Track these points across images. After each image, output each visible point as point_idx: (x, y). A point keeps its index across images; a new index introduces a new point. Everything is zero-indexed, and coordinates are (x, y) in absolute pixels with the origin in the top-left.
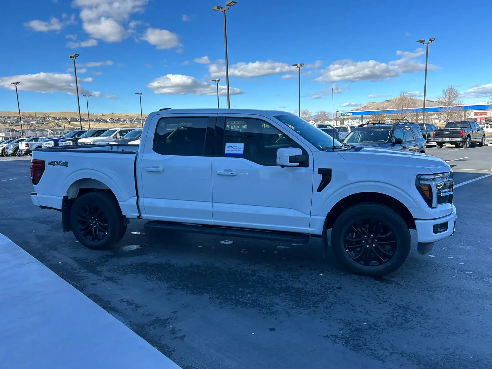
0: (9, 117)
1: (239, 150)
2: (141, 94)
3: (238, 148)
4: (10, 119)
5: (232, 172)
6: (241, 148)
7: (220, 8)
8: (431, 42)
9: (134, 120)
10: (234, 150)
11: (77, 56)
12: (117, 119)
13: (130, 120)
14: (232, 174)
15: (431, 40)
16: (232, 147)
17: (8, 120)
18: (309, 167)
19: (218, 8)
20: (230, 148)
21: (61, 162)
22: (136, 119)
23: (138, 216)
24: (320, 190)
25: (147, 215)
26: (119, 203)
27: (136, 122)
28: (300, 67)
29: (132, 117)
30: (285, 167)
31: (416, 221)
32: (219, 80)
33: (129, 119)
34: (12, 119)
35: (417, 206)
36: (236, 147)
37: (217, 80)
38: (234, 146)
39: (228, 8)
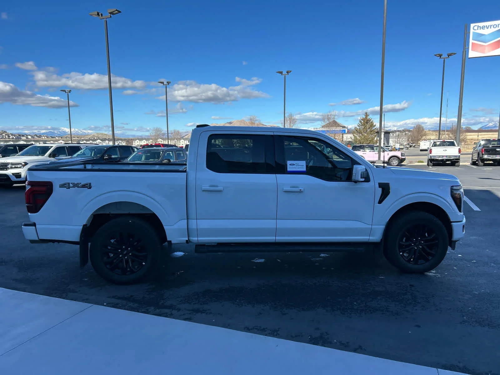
1: (301, 167)
3: (300, 166)
5: (300, 189)
6: (303, 166)
7: (100, 15)
8: (288, 74)
10: (296, 167)
14: (300, 190)
15: (288, 72)
16: (294, 165)
18: (370, 182)
19: (98, 14)
20: (292, 165)
21: (81, 183)
23: (186, 241)
24: (380, 202)
25: (199, 239)
26: (164, 227)
28: (167, 85)
30: (358, 182)
31: (453, 224)
32: (70, 91)
35: (453, 212)
36: (298, 164)
37: (68, 91)
38: (296, 164)
39: (111, 17)
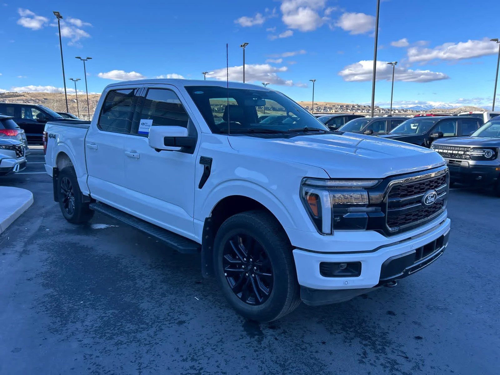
0: (217, 105)
2: (315, 80)
4: (218, 107)
9: (321, 108)
11: (246, 44)
12: (306, 107)
13: (318, 108)
17: (216, 108)
21: (53, 135)
22: (323, 107)
24: (201, 186)
27: (323, 110)
29: (320, 105)
30: (162, 151)
31: (294, 250)
33: (316, 107)
34: (219, 107)
35: (295, 227)
37: (394, 63)
